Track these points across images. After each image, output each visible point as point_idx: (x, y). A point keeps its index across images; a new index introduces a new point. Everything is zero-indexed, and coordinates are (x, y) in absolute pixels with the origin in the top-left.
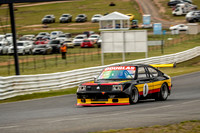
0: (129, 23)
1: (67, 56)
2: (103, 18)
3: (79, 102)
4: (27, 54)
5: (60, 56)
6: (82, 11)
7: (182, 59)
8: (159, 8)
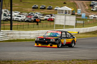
0: (71, 12)
1: (39, 24)
2: (60, 9)
3: (36, 45)
4: (23, 21)
5: (36, 24)
6: (51, 5)
7: (91, 31)
8: (85, 7)
